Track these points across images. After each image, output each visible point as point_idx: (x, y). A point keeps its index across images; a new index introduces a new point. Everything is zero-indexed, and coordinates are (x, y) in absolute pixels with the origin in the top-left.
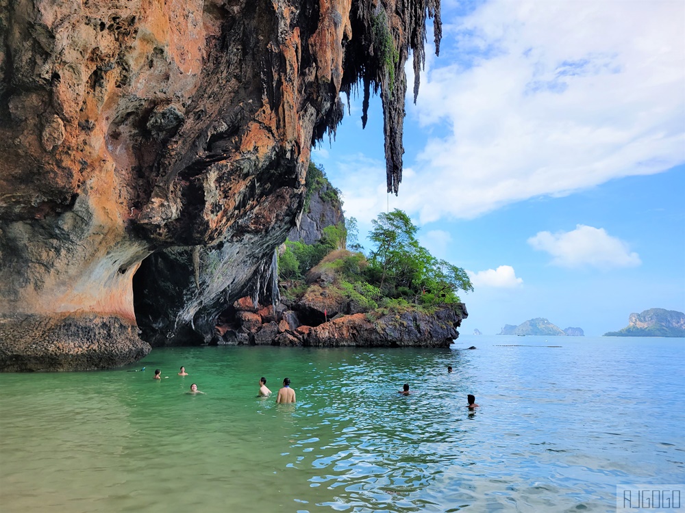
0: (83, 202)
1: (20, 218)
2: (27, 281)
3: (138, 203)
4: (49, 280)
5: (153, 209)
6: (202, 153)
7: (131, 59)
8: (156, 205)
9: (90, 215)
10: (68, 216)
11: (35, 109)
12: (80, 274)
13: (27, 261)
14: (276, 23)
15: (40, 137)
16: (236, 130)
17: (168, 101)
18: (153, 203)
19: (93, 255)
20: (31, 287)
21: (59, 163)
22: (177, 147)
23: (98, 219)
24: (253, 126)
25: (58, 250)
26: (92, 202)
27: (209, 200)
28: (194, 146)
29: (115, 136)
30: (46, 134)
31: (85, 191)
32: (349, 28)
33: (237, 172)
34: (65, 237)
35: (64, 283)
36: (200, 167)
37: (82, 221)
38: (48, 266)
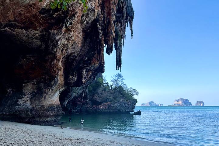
0: (57, 78)
1: (42, 82)
2: (42, 97)
4: (47, 97)
5: (70, 79)
7: (69, 45)
8: (71, 78)
9: (58, 81)
10: (53, 81)
11: (51, 58)
12: (53, 95)
13: (43, 92)
14: (99, 35)
15: (51, 64)
17: (74, 53)
18: (70, 77)
19: (56, 90)
20: (43, 99)
21: (53, 70)
22: (75, 63)
24: (94, 58)
25: (50, 89)
26: (59, 78)
27: (84, 76)
28: (80, 64)
30: (52, 63)
31: (58, 75)
32: (114, 35)
34: (52, 86)
35: (50, 97)
37: (56, 82)
38: (47, 93)
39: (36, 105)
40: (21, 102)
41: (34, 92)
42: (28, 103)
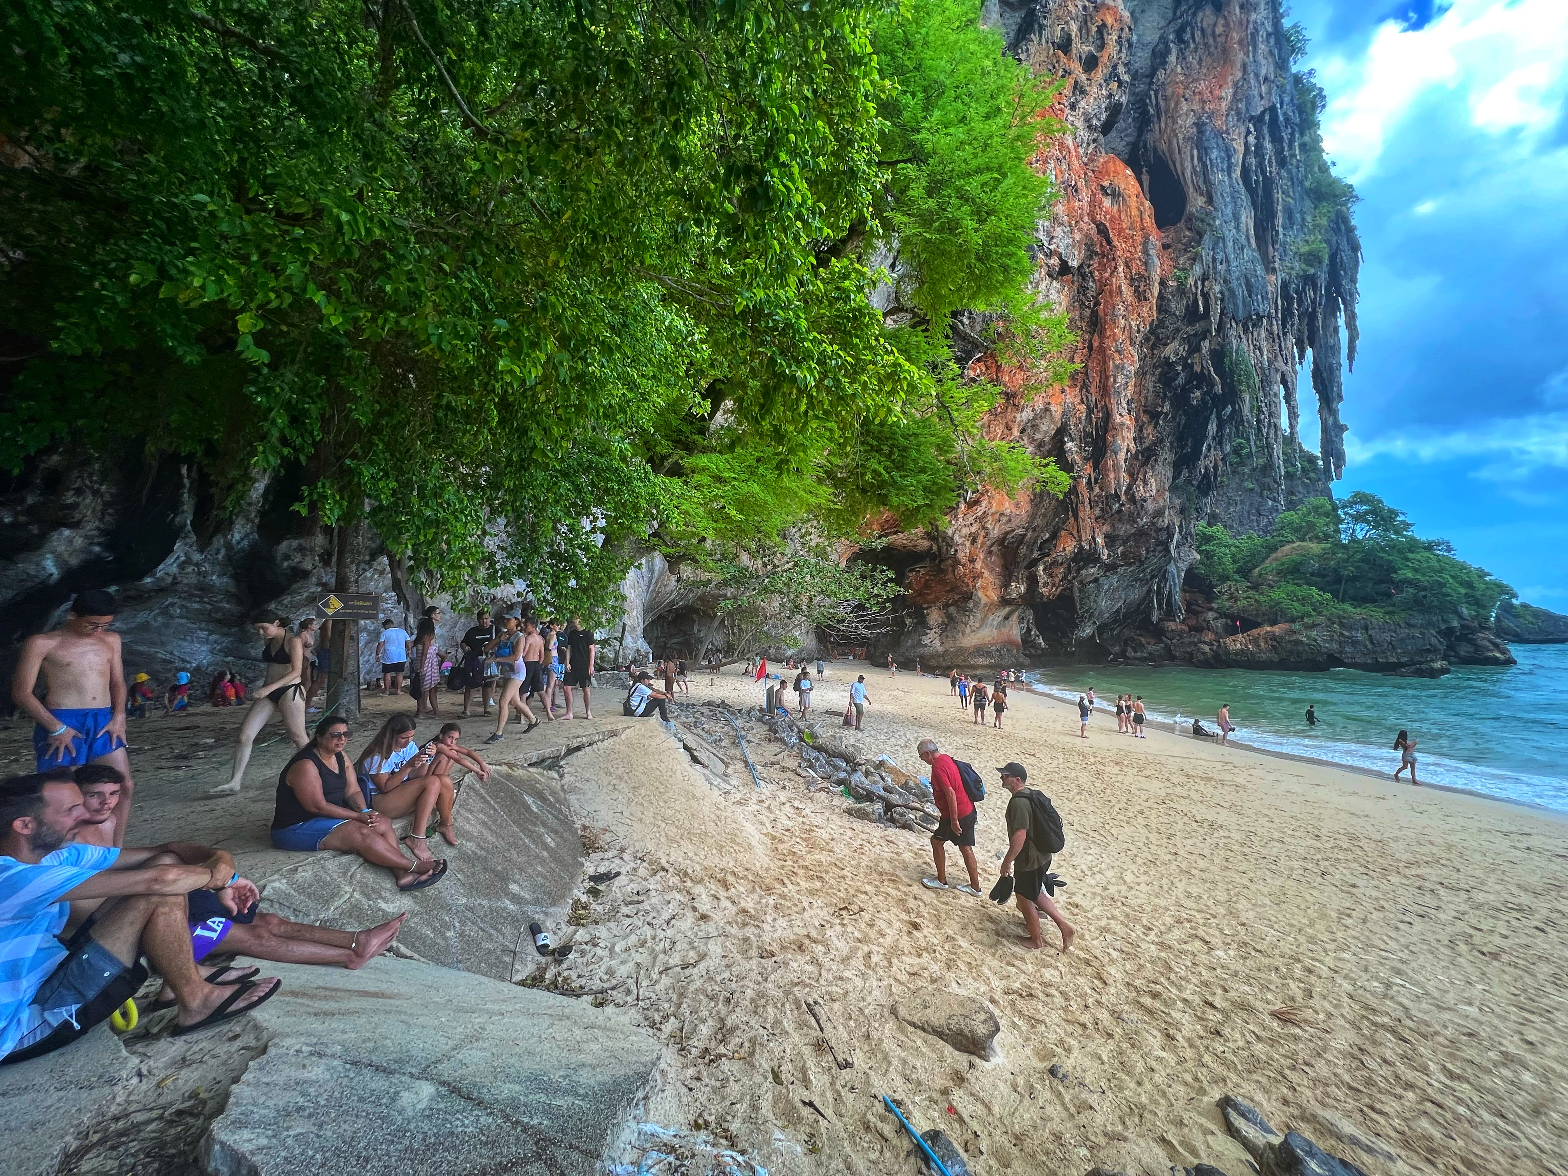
0: (976, 594)
1: (952, 605)
2: (959, 631)
3: (1006, 585)
4: (968, 630)
5: (1012, 589)
6: (1035, 555)
7: (988, 526)
8: (1013, 587)
9: (980, 600)
10: (971, 601)
12: (981, 625)
13: (957, 622)
15: (954, 574)
16: (1054, 536)
17: (1014, 530)
18: (1012, 585)
19: (986, 617)
20: (961, 634)
21: (963, 582)
22: (1023, 550)
23: (984, 600)
24: (1063, 533)
25: (969, 617)
26: (980, 594)
27: (1041, 581)
28: (1032, 551)
29: (990, 553)
31: (976, 589)
33: (1055, 563)
34: (971, 611)
35: (974, 631)
36: (1034, 563)
37: (977, 603)
38: (966, 624)
39: (950, 646)
40: (926, 641)
41: (943, 623)
42: (937, 643)
